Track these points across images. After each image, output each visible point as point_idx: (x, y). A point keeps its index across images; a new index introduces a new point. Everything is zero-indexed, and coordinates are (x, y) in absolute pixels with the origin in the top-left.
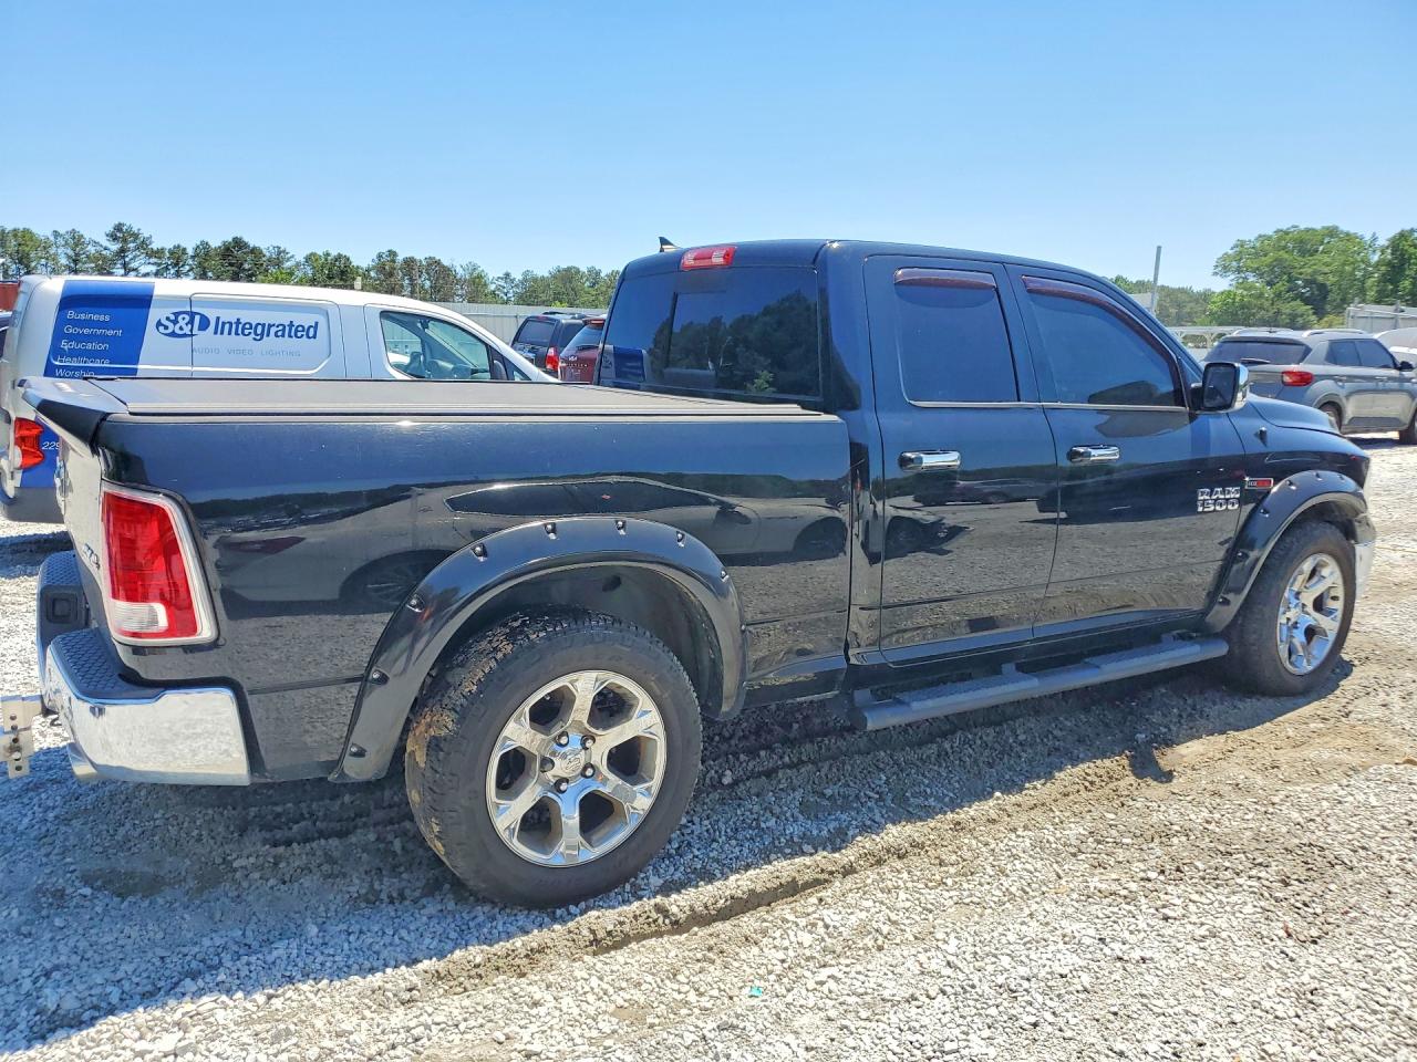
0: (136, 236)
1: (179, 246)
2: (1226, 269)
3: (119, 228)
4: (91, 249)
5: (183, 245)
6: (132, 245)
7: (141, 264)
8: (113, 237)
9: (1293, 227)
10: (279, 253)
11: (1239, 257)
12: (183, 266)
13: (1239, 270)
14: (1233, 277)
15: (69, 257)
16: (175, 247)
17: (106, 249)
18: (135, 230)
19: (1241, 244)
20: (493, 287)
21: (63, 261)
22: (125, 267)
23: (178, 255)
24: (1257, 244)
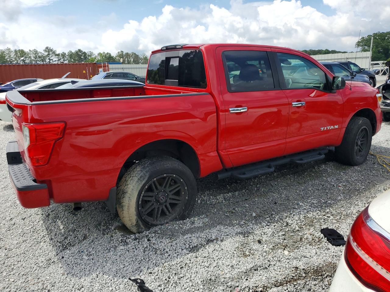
0: (52, 50)
3: (47, 48)
4: (40, 55)
6: (51, 53)
7: (54, 58)
8: (46, 51)
9: (378, 32)
10: (91, 53)
11: (362, 42)
12: (65, 58)
14: (361, 47)
16: (63, 53)
17: (44, 54)
21: (33, 58)
22: (49, 59)
23: (64, 55)
24: (368, 38)
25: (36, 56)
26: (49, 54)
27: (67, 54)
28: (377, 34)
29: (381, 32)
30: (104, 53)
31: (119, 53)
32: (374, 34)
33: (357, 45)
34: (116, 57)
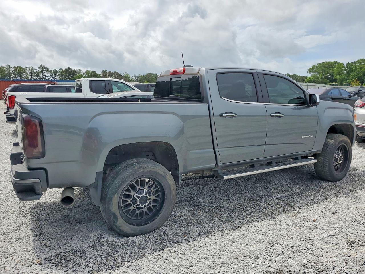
0: (45, 67)
2: (310, 72)
3: (41, 66)
4: (35, 71)
6: (44, 70)
7: (46, 74)
8: (40, 68)
10: (79, 71)
11: (313, 69)
12: (56, 74)
13: (313, 72)
17: (38, 70)
19: (314, 66)
20: (131, 78)
21: (29, 74)
22: (43, 75)
23: (55, 72)
24: (318, 65)
25: (32, 72)
26: (43, 71)
27: (58, 71)
28: (325, 63)
29: (328, 61)
30: (90, 71)
31: (103, 71)
32: (323, 62)
33: (308, 72)
34: (100, 74)
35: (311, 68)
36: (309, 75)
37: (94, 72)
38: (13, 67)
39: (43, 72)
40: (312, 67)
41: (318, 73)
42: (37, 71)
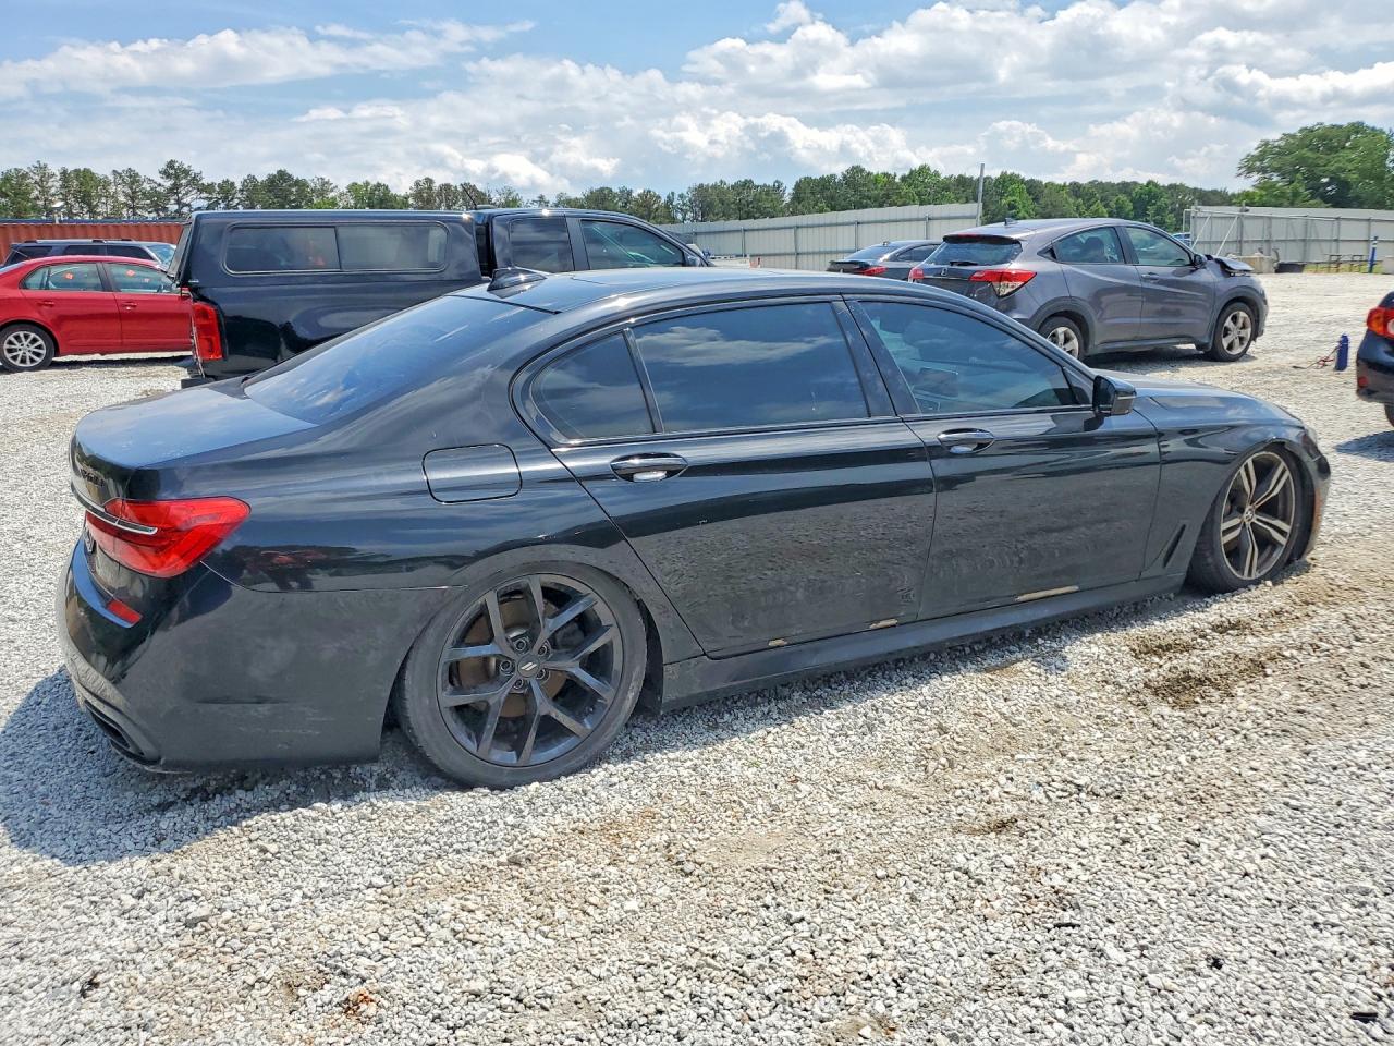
0: (186, 172)
1: (227, 181)
2: (1250, 170)
3: (171, 164)
4: (146, 186)
5: (231, 180)
6: (184, 181)
7: (193, 200)
8: (165, 174)
11: (1261, 157)
12: (232, 199)
13: (1263, 170)
14: (1256, 177)
15: (126, 195)
16: (224, 182)
18: (186, 166)
19: (1266, 143)
21: (122, 199)
22: (178, 202)
23: (226, 189)
24: (1282, 143)
25: (134, 193)
26: (177, 186)
28: (1311, 131)
29: (1327, 124)
30: (368, 184)
31: (417, 184)
33: (1243, 170)
34: (407, 197)
35: (1256, 153)
36: (1247, 184)
37: (382, 189)
38: (57, 173)
39: (177, 193)
40: (1257, 149)
41: (1283, 176)
42: (154, 185)
